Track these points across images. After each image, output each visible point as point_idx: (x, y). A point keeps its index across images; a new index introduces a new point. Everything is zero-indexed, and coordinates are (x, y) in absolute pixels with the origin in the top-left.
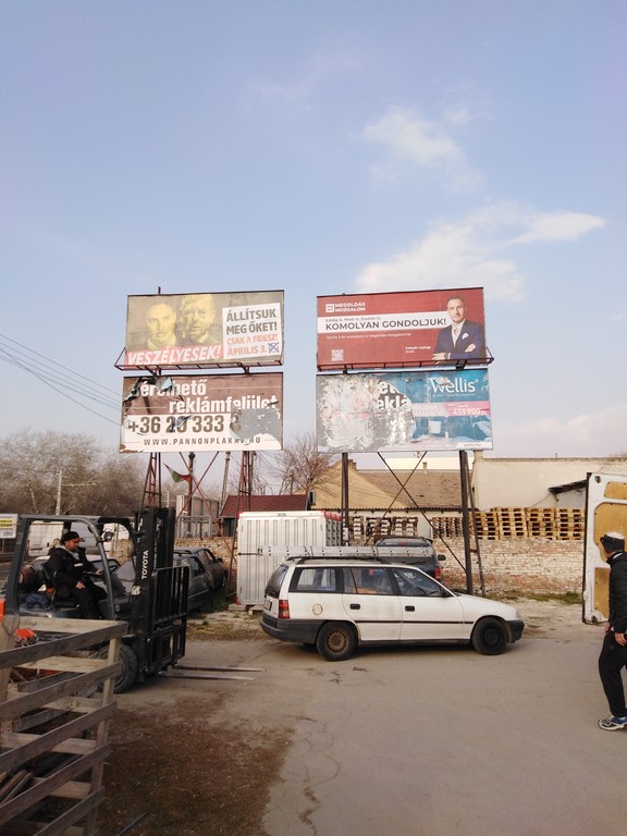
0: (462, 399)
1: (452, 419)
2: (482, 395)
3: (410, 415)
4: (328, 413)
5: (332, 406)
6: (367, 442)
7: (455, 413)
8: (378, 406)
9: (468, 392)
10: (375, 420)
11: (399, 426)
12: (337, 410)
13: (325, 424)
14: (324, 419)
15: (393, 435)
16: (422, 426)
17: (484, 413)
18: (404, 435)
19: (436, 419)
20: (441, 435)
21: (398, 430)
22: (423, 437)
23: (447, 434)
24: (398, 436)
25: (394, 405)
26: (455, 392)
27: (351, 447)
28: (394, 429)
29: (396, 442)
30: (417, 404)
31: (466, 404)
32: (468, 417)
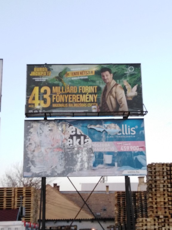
0: (127, 140)
1: (120, 153)
2: (140, 137)
3: (90, 151)
4: (32, 147)
5: (35, 142)
6: (60, 169)
7: (122, 150)
8: (68, 143)
9: (130, 135)
10: (66, 154)
11: (83, 157)
12: (39, 146)
13: (30, 156)
14: (29, 152)
15: (79, 164)
16: (99, 159)
17: (141, 150)
18: (86, 165)
19: (109, 153)
20: (112, 165)
21: (82, 161)
22: (100, 166)
23: (116, 164)
24: (82, 165)
25: (80, 143)
26: (122, 135)
27: (49, 173)
28: (79, 160)
29: (81, 170)
30: (95, 143)
31: (130, 143)
32: (131, 152)
